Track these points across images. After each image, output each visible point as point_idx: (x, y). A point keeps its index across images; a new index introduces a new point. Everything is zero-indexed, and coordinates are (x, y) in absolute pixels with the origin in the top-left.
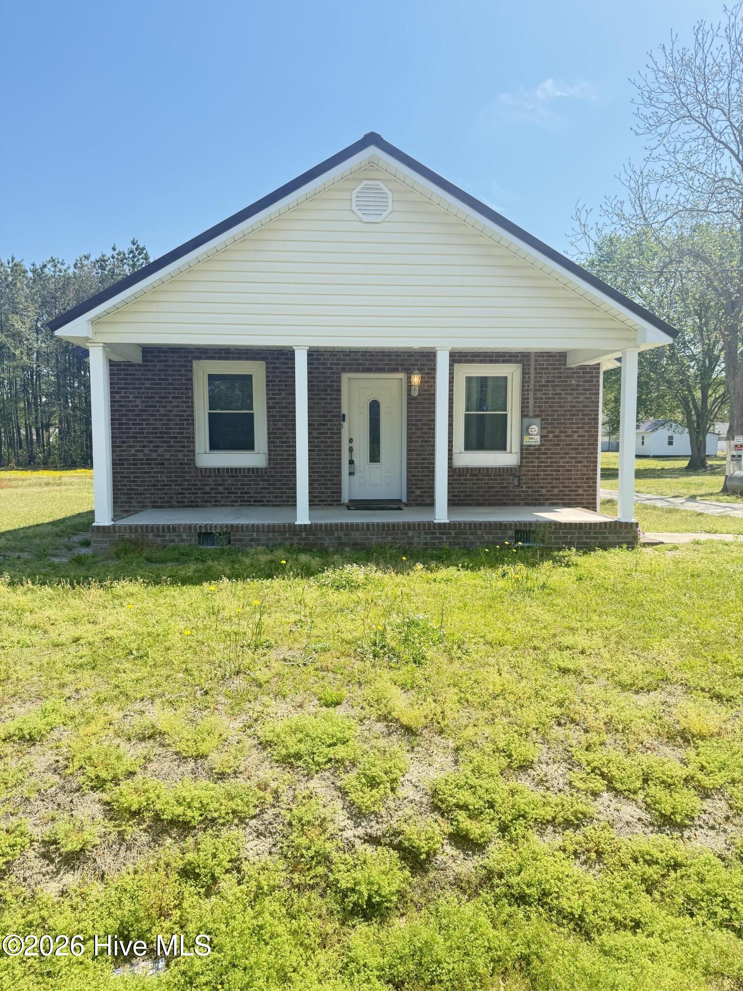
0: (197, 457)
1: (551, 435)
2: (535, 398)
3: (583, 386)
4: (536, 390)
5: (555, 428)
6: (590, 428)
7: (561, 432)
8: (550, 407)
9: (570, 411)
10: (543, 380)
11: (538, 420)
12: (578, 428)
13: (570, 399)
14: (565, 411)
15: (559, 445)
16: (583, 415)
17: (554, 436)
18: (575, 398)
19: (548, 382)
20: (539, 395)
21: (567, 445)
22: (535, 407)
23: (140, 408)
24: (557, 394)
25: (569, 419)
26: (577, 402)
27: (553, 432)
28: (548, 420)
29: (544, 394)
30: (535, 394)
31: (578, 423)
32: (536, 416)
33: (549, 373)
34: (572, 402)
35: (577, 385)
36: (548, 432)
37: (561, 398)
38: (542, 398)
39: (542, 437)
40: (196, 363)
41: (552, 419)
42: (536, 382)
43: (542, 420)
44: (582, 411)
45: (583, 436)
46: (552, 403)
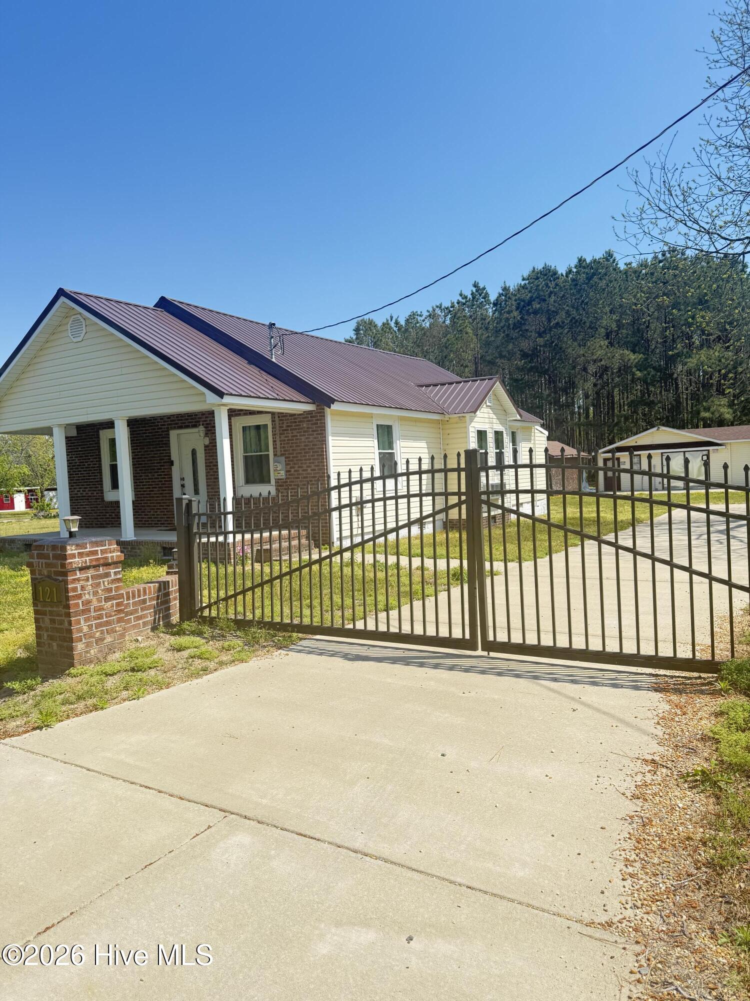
0: (104, 494)
1: (293, 470)
2: (280, 441)
3: (311, 428)
4: (280, 434)
5: (295, 464)
6: (318, 462)
7: (299, 467)
8: (291, 447)
9: (304, 449)
10: (285, 425)
11: (283, 459)
12: (310, 463)
13: (303, 440)
14: (301, 450)
15: (299, 478)
16: (313, 452)
17: (295, 471)
18: (307, 438)
19: (288, 426)
20: (283, 438)
21: (304, 478)
22: (281, 447)
23: (78, 464)
24: (293, 436)
25: (304, 456)
26: (309, 442)
27: (294, 468)
28: (290, 457)
29: (286, 437)
30: (280, 437)
31: (310, 459)
32: (282, 455)
33: (288, 420)
34: (305, 442)
35: (308, 428)
36: (291, 468)
37: (297, 439)
38: (285, 441)
39: (287, 471)
40: (101, 432)
41: (293, 457)
42: (280, 427)
43: (286, 458)
44: (312, 449)
45: (315, 470)
46: (292, 443)
